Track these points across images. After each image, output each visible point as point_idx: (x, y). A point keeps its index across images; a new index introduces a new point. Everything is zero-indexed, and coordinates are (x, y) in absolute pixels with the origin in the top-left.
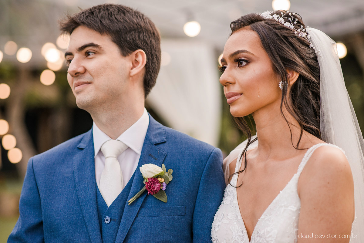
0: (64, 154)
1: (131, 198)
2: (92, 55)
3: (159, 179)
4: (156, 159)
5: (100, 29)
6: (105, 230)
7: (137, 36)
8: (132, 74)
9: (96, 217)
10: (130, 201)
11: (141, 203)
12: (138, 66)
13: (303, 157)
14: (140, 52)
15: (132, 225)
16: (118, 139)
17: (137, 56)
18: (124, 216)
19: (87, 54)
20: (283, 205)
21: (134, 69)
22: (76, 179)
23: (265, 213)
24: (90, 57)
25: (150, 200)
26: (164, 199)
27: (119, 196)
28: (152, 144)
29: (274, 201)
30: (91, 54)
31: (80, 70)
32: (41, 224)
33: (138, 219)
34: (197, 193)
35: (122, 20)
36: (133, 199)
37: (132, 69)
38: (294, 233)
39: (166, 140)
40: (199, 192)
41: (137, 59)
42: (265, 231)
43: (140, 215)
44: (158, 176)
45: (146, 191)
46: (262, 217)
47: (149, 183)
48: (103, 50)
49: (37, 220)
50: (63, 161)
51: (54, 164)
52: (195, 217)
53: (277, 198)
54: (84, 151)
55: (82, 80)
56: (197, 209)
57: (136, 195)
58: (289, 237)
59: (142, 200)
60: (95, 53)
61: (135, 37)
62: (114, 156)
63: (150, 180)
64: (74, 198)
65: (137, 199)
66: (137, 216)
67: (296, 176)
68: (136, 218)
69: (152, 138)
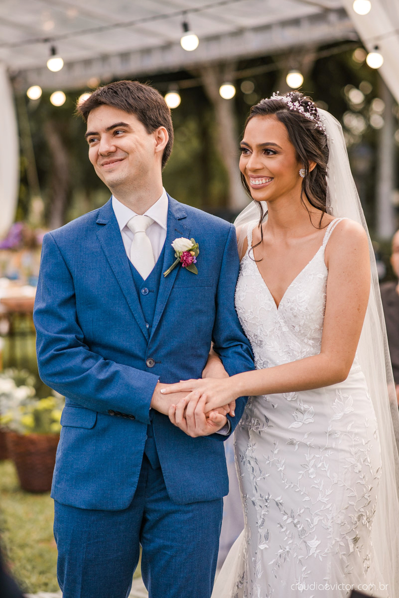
0: (84, 229)
1: (166, 270)
2: (121, 134)
3: (191, 252)
4: (181, 234)
5: (128, 108)
6: (144, 300)
7: (158, 113)
8: (157, 151)
9: (134, 288)
10: (166, 273)
11: (176, 275)
12: (163, 143)
13: (326, 231)
14: (162, 129)
15: (170, 295)
16: (144, 214)
17: (159, 133)
18: (161, 287)
19: (116, 133)
20: (312, 273)
21: (159, 146)
22: (107, 253)
23: (294, 281)
24: (119, 135)
25: (182, 272)
26: (195, 271)
27: (154, 269)
28: (176, 219)
29: (304, 270)
30: (120, 132)
31: (113, 149)
32: (74, 296)
33: (174, 289)
34: (221, 265)
35: (143, 99)
36: (168, 271)
37: (157, 146)
38: (323, 297)
39: (186, 216)
40: (223, 264)
41: (160, 136)
42: (297, 297)
43: (176, 286)
44: (190, 250)
45: (180, 264)
46: (291, 285)
47: (184, 256)
48: (132, 129)
49: (68, 294)
50: (86, 236)
51: (77, 239)
52: (220, 288)
53: (307, 267)
54: (106, 227)
55: (115, 158)
56: (222, 280)
57: (170, 268)
58: (319, 301)
59: (176, 272)
60: (125, 132)
61: (157, 114)
62: (144, 231)
63: (185, 254)
64: (108, 271)
65: (172, 271)
66: (173, 288)
67: (322, 248)
68: (172, 289)
69: (175, 214)
